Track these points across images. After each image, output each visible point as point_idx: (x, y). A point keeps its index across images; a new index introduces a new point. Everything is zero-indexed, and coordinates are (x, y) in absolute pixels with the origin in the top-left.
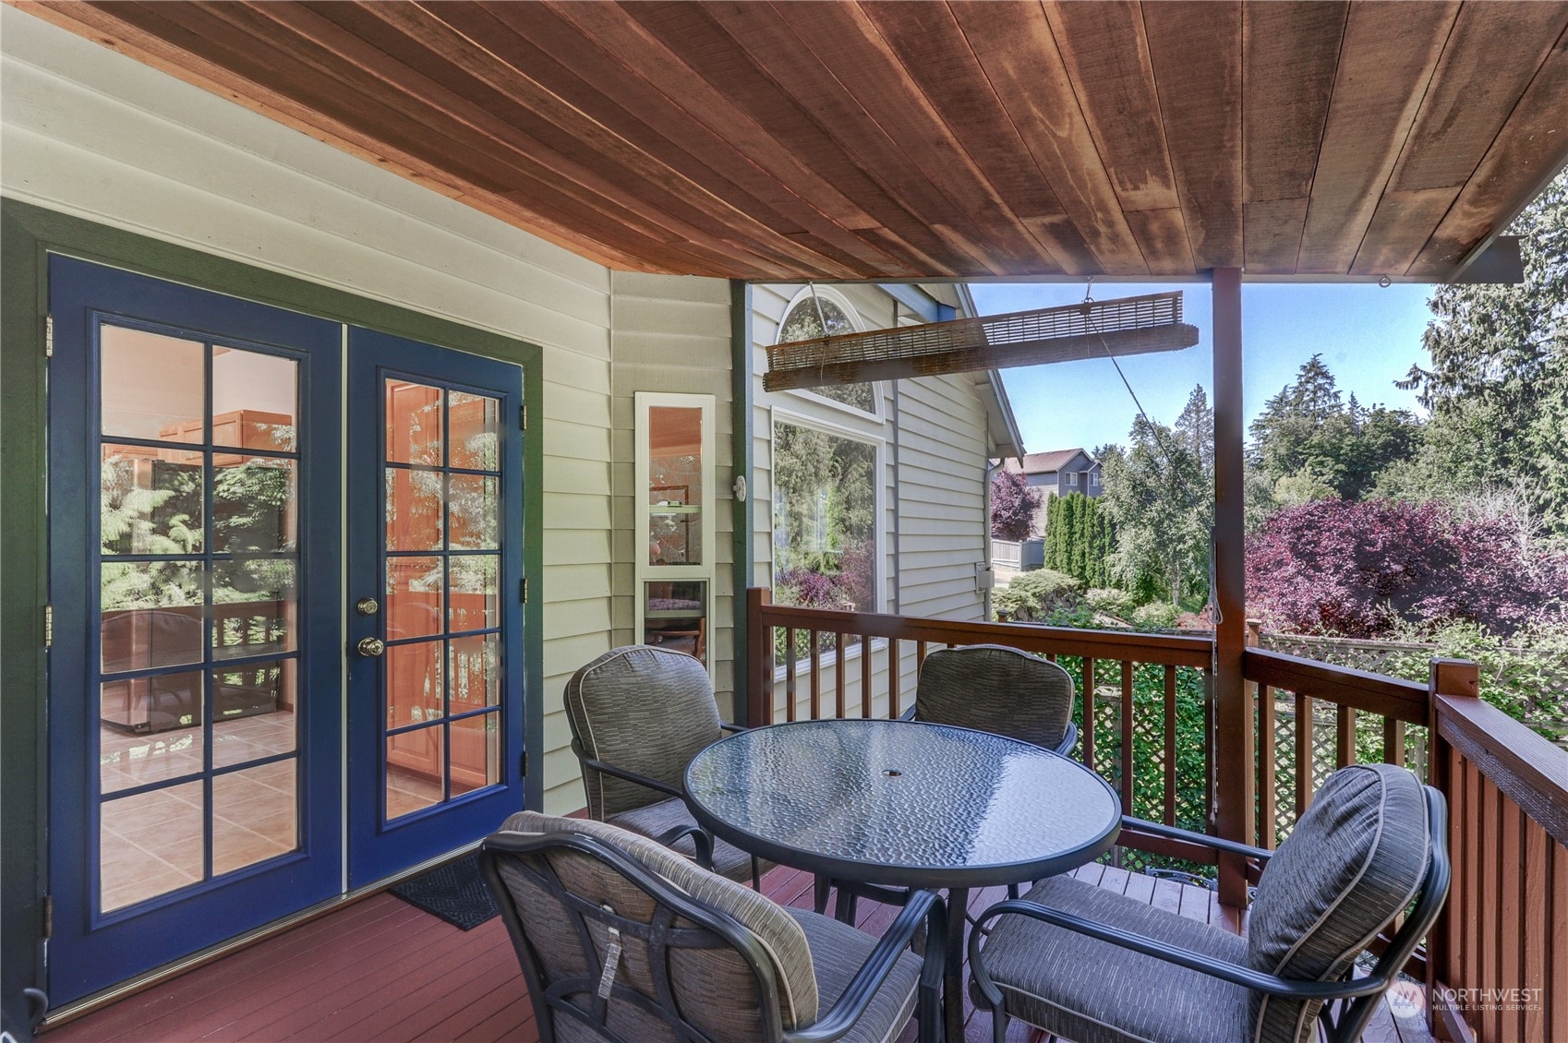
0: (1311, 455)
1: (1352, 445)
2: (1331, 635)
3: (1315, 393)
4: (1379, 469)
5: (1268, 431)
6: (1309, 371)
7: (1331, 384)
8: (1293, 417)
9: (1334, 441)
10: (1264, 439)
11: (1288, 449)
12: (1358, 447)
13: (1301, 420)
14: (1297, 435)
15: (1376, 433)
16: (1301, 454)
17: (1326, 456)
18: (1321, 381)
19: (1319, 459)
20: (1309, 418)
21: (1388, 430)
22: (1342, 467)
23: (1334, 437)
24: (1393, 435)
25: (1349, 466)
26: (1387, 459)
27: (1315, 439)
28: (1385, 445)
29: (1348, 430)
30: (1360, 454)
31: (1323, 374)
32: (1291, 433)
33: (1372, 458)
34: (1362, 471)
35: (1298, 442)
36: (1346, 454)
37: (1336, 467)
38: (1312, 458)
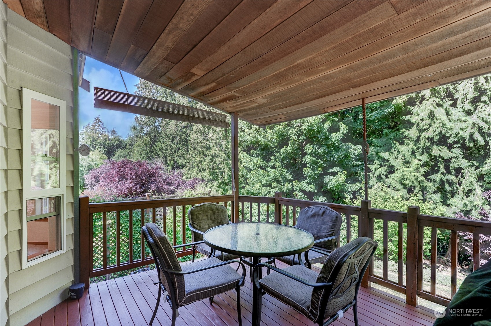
0: (97, 145)
1: (109, 144)
2: (165, 195)
3: (98, 127)
4: (116, 151)
5: (84, 136)
6: (97, 120)
7: (103, 125)
8: (92, 133)
9: (104, 142)
10: (83, 138)
11: (91, 143)
12: (110, 144)
13: (95, 134)
14: (93, 139)
15: (115, 141)
16: (94, 144)
17: (102, 146)
18: (100, 123)
19: (100, 146)
20: (97, 134)
21: (118, 141)
22: (106, 149)
23: (104, 141)
24: (119, 142)
25: (108, 149)
26: (117, 148)
27: (99, 140)
28: (117, 145)
29: (108, 139)
30: (111, 146)
31: (101, 122)
32: (92, 137)
33: (114, 148)
34: (111, 151)
35: (93, 141)
36: (107, 146)
37: (104, 149)
38: (98, 146)
